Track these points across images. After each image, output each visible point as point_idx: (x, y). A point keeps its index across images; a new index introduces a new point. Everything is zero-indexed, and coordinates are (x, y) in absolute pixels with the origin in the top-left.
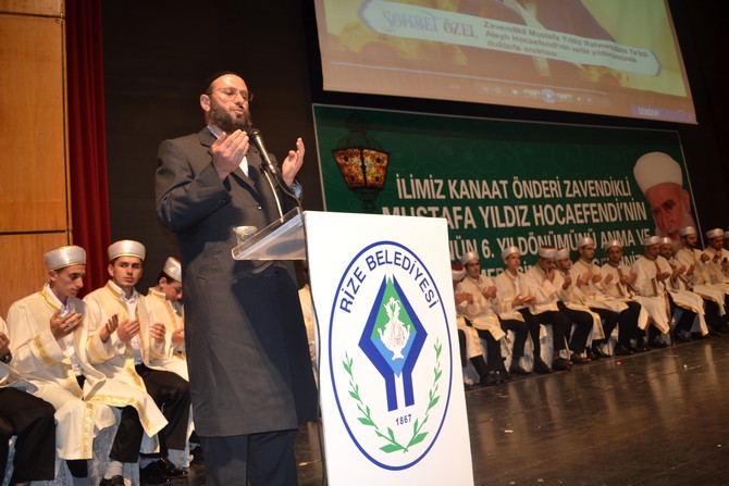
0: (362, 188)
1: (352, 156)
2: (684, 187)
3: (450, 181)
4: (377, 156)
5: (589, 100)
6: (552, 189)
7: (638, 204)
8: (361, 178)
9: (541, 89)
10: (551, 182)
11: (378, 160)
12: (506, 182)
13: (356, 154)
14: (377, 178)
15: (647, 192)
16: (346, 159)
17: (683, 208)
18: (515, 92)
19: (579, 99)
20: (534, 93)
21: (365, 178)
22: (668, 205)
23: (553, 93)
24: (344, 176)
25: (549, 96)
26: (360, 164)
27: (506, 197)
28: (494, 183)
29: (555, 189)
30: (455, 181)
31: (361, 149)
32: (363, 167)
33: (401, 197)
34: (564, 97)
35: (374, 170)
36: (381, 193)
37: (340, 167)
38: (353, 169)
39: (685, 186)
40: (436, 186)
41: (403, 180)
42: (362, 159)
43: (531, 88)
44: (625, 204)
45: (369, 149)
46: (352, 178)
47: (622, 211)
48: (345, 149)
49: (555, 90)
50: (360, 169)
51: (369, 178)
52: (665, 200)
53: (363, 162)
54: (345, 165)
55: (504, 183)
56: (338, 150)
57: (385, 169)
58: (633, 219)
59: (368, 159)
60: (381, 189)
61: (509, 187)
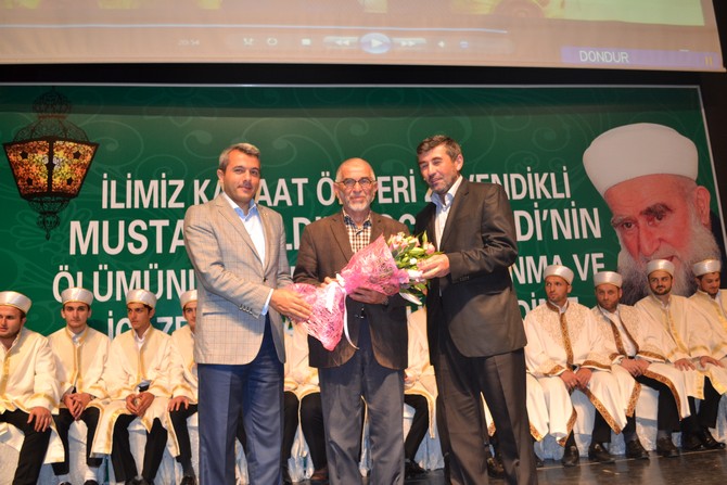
0: (42, 194)
1: (34, 151)
2: (698, 182)
3: (197, 182)
4: (76, 150)
5: (464, 44)
6: (397, 190)
7: (584, 212)
8: (43, 180)
9: (361, 33)
10: (396, 179)
11: (77, 155)
12: (306, 181)
13: (42, 148)
14: (70, 181)
15: (609, 191)
16: (24, 156)
17: (693, 217)
18: (306, 42)
19: (442, 44)
20: (345, 41)
21: (50, 180)
22: (655, 213)
23: (386, 39)
24: (16, 178)
25: (376, 43)
26: (46, 161)
27: (301, 203)
28: (282, 183)
29: (403, 190)
30: (207, 182)
31: (51, 140)
32: (50, 166)
33: (105, 206)
34: (407, 42)
35: (67, 168)
36: (72, 201)
37: (13, 166)
38: (34, 168)
39: (703, 178)
40: (171, 190)
41: (114, 183)
42: (51, 155)
43: (339, 33)
44: (554, 213)
45: (66, 139)
46: (30, 181)
47: (546, 225)
48: (24, 142)
49: (391, 34)
50: (44, 168)
51: (57, 181)
52: (650, 203)
53: (51, 159)
54: (21, 164)
55: (300, 182)
56: (14, 143)
57: (87, 167)
58: (568, 236)
59: (60, 155)
60: (75, 195)
61: (310, 189)
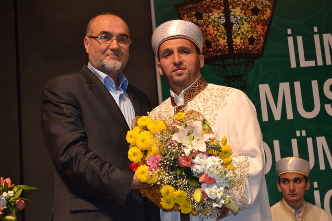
0: (224, 57)
1: (209, 10)
4: (253, 5)
8: (223, 42)
11: (255, 11)
13: (216, 7)
14: (251, 40)
16: (199, 16)
21: (230, 41)
26: (223, 21)
32: (228, 25)
33: (293, 65)
35: (246, 27)
36: (257, 61)
38: (211, 29)
41: (300, 39)
42: (227, 13)
46: (208, 43)
50: (222, 28)
51: (237, 41)
53: (227, 17)
56: (186, 3)
57: (268, 23)
59: (236, 12)
60: (259, 56)
